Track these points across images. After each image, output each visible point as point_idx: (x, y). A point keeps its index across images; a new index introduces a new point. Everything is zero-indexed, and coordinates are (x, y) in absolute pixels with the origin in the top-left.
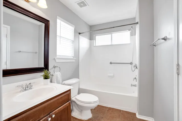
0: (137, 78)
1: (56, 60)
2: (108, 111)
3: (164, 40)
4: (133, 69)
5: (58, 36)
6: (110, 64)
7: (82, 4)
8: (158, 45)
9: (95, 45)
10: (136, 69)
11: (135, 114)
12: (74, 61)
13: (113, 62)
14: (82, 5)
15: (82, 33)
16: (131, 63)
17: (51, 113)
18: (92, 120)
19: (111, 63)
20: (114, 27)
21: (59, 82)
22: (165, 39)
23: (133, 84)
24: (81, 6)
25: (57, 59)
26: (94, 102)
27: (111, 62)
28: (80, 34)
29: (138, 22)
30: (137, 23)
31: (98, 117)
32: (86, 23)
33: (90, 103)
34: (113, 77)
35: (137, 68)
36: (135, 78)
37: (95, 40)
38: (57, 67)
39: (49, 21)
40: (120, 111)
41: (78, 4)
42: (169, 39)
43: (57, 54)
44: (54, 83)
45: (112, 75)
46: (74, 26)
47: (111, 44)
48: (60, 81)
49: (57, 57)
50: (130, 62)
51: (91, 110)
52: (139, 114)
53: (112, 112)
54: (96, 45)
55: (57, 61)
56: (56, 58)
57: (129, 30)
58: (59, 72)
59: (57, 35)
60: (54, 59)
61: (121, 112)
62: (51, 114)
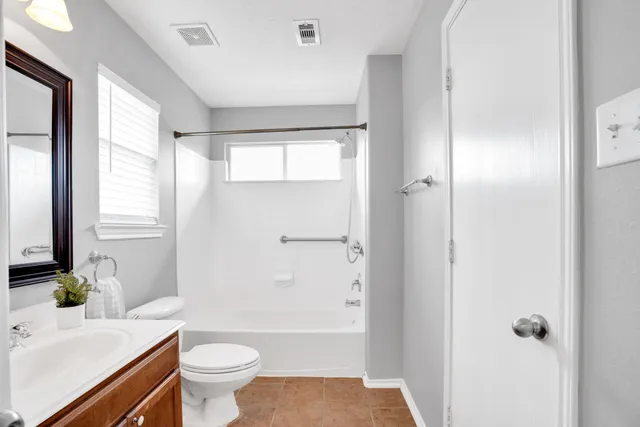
0: (363, 280)
1: (98, 231)
2: (285, 387)
3: (426, 185)
4: (353, 256)
5: (104, 140)
6: (283, 245)
7: (196, 35)
8: (413, 192)
9: (227, 179)
10: (360, 255)
11: (361, 380)
12: (160, 235)
13: (289, 236)
14: (196, 37)
15: (185, 135)
16: (345, 240)
17: (128, 413)
18: (244, 423)
19: (284, 240)
20: (299, 129)
21: (117, 314)
22: (427, 182)
23: (351, 299)
24: (191, 42)
25: (102, 227)
26: (248, 365)
27: (283, 237)
28: (177, 135)
29: (366, 124)
30: (364, 127)
31: (260, 410)
32: (198, 99)
33: (236, 369)
34: (291, 283)
35: (361, 252)
36: (357, 282)
37: (229, 160)
38: (106, 258)
39: (68, 80)
40: (320, 380)
41: (182, 32)
42: (436, 184)
43: (103, 210)
44: (100, 317)
45: (288, 277)
46: (159, 106)
47: (282, 179)
48: (119, 311)
49: (102, 221)
50: (339, 236)
51: (235, 393)
52: (371, 377)
53: (298, 387)
54: (233, 179)
55: (101, 237)
56: (97, 226)
57: (340, 141)
58: (114, 279)
59: (101, 135)
60: (92, 229)
61: (322, 382)
62: (129, 416)
